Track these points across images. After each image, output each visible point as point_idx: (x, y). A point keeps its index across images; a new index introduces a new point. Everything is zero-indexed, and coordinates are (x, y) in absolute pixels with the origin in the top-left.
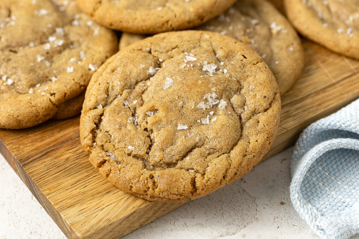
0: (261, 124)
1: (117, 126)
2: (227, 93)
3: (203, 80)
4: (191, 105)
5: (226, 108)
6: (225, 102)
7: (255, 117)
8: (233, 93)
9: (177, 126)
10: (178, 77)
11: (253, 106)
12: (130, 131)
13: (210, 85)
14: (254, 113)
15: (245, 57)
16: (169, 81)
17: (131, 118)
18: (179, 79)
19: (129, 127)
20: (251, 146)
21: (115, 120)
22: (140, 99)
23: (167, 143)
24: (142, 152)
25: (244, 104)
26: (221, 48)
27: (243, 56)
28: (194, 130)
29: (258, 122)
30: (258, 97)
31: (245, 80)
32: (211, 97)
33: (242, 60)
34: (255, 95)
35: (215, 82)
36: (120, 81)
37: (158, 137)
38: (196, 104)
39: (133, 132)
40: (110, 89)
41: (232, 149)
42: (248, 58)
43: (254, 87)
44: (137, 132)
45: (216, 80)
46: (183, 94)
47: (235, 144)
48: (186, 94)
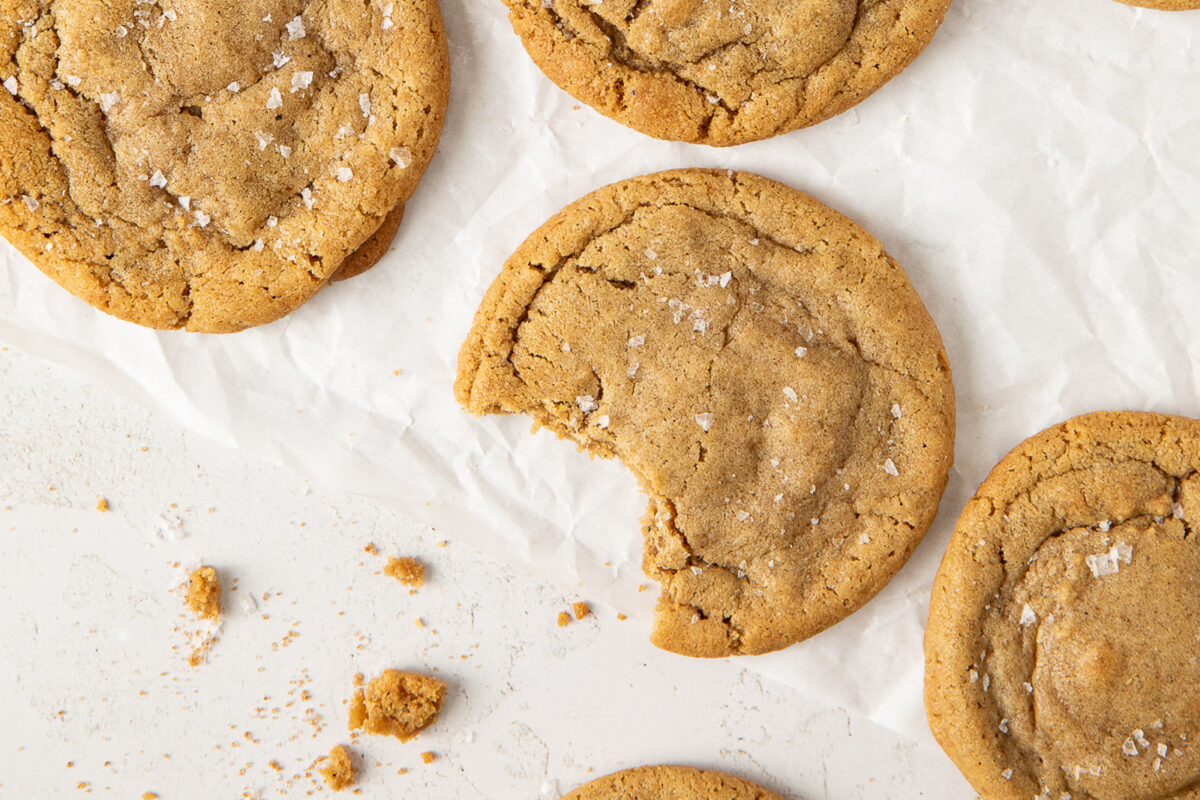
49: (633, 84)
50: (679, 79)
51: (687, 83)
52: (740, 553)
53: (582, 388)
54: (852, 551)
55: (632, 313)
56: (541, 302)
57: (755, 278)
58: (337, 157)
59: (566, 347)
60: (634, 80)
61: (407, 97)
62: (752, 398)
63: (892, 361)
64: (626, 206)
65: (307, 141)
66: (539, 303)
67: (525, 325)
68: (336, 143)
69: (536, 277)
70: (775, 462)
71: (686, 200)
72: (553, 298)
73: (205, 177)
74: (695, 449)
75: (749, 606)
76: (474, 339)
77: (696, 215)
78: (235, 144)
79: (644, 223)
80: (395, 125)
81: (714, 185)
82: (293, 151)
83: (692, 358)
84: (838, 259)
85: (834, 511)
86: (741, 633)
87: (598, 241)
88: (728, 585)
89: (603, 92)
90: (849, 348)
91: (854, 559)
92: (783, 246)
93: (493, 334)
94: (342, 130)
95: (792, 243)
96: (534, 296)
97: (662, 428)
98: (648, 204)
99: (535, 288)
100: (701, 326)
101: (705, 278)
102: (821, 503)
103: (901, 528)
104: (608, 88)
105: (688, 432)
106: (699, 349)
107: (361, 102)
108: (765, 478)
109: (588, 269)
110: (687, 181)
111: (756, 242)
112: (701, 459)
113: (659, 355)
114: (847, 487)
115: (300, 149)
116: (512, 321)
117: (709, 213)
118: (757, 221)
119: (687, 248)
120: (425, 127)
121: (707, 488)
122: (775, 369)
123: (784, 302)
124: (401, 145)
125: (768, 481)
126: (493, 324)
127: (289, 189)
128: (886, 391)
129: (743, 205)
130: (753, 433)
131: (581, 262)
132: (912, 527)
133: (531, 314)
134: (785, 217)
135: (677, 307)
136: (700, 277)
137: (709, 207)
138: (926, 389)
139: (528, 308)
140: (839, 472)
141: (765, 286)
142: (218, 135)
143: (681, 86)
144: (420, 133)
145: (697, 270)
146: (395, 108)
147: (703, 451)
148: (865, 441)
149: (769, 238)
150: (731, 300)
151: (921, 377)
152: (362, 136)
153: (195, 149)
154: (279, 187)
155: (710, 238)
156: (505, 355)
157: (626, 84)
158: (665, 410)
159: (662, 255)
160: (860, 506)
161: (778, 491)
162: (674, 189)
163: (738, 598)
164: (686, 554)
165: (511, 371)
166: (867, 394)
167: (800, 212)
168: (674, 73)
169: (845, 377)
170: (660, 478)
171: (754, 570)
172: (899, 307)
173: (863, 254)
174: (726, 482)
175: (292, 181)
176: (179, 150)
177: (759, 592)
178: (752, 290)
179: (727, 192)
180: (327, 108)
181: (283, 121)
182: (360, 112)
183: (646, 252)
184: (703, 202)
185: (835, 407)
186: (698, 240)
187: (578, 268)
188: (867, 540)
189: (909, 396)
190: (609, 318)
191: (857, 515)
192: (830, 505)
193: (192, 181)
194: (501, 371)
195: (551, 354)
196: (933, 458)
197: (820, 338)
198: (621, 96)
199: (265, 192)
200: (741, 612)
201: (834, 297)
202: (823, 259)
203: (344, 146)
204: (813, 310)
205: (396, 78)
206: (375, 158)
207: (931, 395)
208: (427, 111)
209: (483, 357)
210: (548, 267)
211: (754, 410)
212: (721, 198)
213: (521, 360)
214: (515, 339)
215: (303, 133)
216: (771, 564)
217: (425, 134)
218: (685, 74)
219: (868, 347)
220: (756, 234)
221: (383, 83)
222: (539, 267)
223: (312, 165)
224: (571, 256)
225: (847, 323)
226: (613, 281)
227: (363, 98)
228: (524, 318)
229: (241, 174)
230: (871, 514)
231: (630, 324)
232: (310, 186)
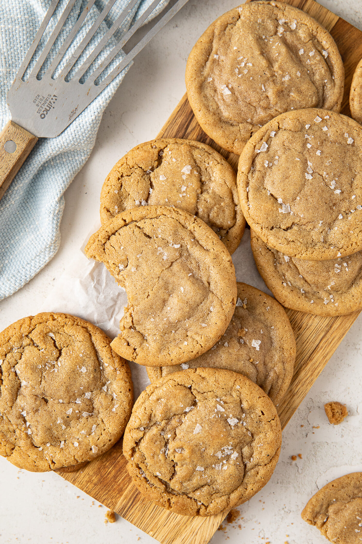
0: (259, 476)
1: (152, 455)
2: (241, 445)
3: (225, 434)
4: (210, 452)
5: (237, 458)
6: (237, 454)
7: (256, 469)
8: (245, 444)
9: (196, 466)
10: (206, 425)
11: (257, 461)
12: (160, 460)
13: (229, 439)
14: (257, 465)
15: (263, 414)
16: (198, 428)
17: (163, 449)
18: (207, 428)
19: (161, 457)
20: (247, 493)
21: (151, 449)
22: (173, 433)
23: (186, 480)
24: (166, 479)
25: (251, 456)
26: (247, 401)
27: (262, 412)
28: (208, 472)
29: (258, 473)
30: (263, 454)
31: (258, 435)
32: (228, 449)
33: (260, 416)
34: (262, 452)
35: (234, 436)
36: (161, 413)
37: (181, 472)
38: (215, 452)
39: (163, 461)
40: (153, 415)
41: (233, 492)
42: (265, 415)
43: (262, 445)
44: (165, 462)
45: (235, 434)
46: (207, 442)
47: (236, 489)
48: (209, 442)
49: (173, 500)
50: (188, 497)
51: (191, 498)
52: (147, 331)
53: (122, 262)
54: (181, 346)
55: (146, 245)
56: (121, 231)
57: (188, 251)
58: (77, 438)
59: (122, 248)
60: (173, 499)
61: (107, 433)
62: (170, 287)
63: (218, 294)
64: (158, 213)
65: (72, 428)
66: (120, 231)
67: (113, 236)
68: (79, 434)
69: (122, 223)
70: (169, 308)
71: (177, 219)
72: (125, 231)
73: (37, 421)
74: (147, 294)
75: (143, 348)
76: (96, 234)
77: (178, 224)
78: (51, 417)
79: (162, 220)
80: (98, 439)
81: (188, 218)
82: (66, 429)
83: (158, 266)
84: (215, 256)
85: (180, 331)
86: (137, 355)
87: (146, 220)
88: (140, 339)
89: (164, 503)
90: (207, 284)
91: (180, 348)
92: (201, 245)
93: (103, 234)
94: (83, 431)
95: (204, 246)
96: (120, 229)
97: (140, 283)
98: (165, 215)
99: (120, 226)
100: (165, 258)
101: (173, 245)
102: (178, 327)
103: (198, 346)
104: (165, 502)
105: (147, 288)
106: (161, 265)
107: (93, 427)
108: (164, 312)
109: (139, 227)
110: (181, 213)
111: (193, 240)
112: (147, 298)
113: (149, 262)
114: (187, 325)
115: (68, 429)
116: (110, 233)
117: (183, 226)
118: (196, 235)
119: (171, 233)
120: (107, 445)
121: (145, 307)
122: (180, 280)
123: (193, 262)
124: (97, 446)
125: (165, 314)
126: (104, 231)
127: (59, 438)
128: (212, 302)
129: (194, 228)
130: (166, 297)
131: (138, 224)
132: (202, 347)
133: (116, 233)
134: (205, 237)
135: (160, 250)
136: (171, 244)
137: (183, 224)
138: (224, 307)
139: (116, 231)
140: (187, 320)
141: (189, 255)
142: (48, 411)
143: (189, 500)
144: (104, 445)
145: (172, 241)
146: (101, 434)
147: (149, 295)
148: (198, 314)
149: (198, 242)
150: (177, 254)
151: (224, 302)
152: (88, 436)
153: (40, 411)
154: (56, 436)
155: (179, 233)
156: (103, 242)
157: (171, 500)
158: (143, 278)
159: (163, 231)
160: (189, 334)
161: (166, 317)
162: (175, 214)
163: (141, 344)
164: (131, 325)
165: (103, 248)
166: (205, 300)
167: (210, 237)
168: (187, 495)
169: (201, 292)
170: (133, 298)
171: (149, 338)
172: (227, 278)
173: (224, 258)
174: (152, 308)
175: (60, 437)
176: (35, 409)
177: (148, 345)
178: (185, 254)
179: (191, 222)
180: (83, 423)
181: (68, 419)
182: (91, 429)
183: (158, 229)
184: (182, 222)
185: (193, 299)
186: (175, 233)
187: (136, 226)
188: (186, 344)
189: (218, 306)
190: (138, 244)
191: (187, 336)
192: (180, 329)
193: (33, 420)
194: (100, 246)
195: (117, 248)
196: (217, 328)
197: (199, 277)
198: (170, 503)
199: (51, 435)
200: (140, 349)
201: (209, 267)
202: (210, 254)
203: (81, 436)
204: (201, 268)
205: (107, 426)
206: (88, 445)
207: (225, 309)
208: (110, 440)
209: (97, 240)
210: (127, 222)
211: (170, 290)
212: (188, 223)
213: (107, 246)
214: (109, 239)
215: (72, 425)
216: (155, 338)
217: (105, 447)
218: (190, 495)
219: (212, 287)
220: (194, 238)
221: (102, 425)
222: (125, 221)
223: (69, 436)
224: (136, 221)
225: (209, 276)
226: (145, 234)
227: (94, 426)
228: (114, 234)
229: (48, 426)
230: (191, 337)
231: (144, 249)
232: (65, 441)
